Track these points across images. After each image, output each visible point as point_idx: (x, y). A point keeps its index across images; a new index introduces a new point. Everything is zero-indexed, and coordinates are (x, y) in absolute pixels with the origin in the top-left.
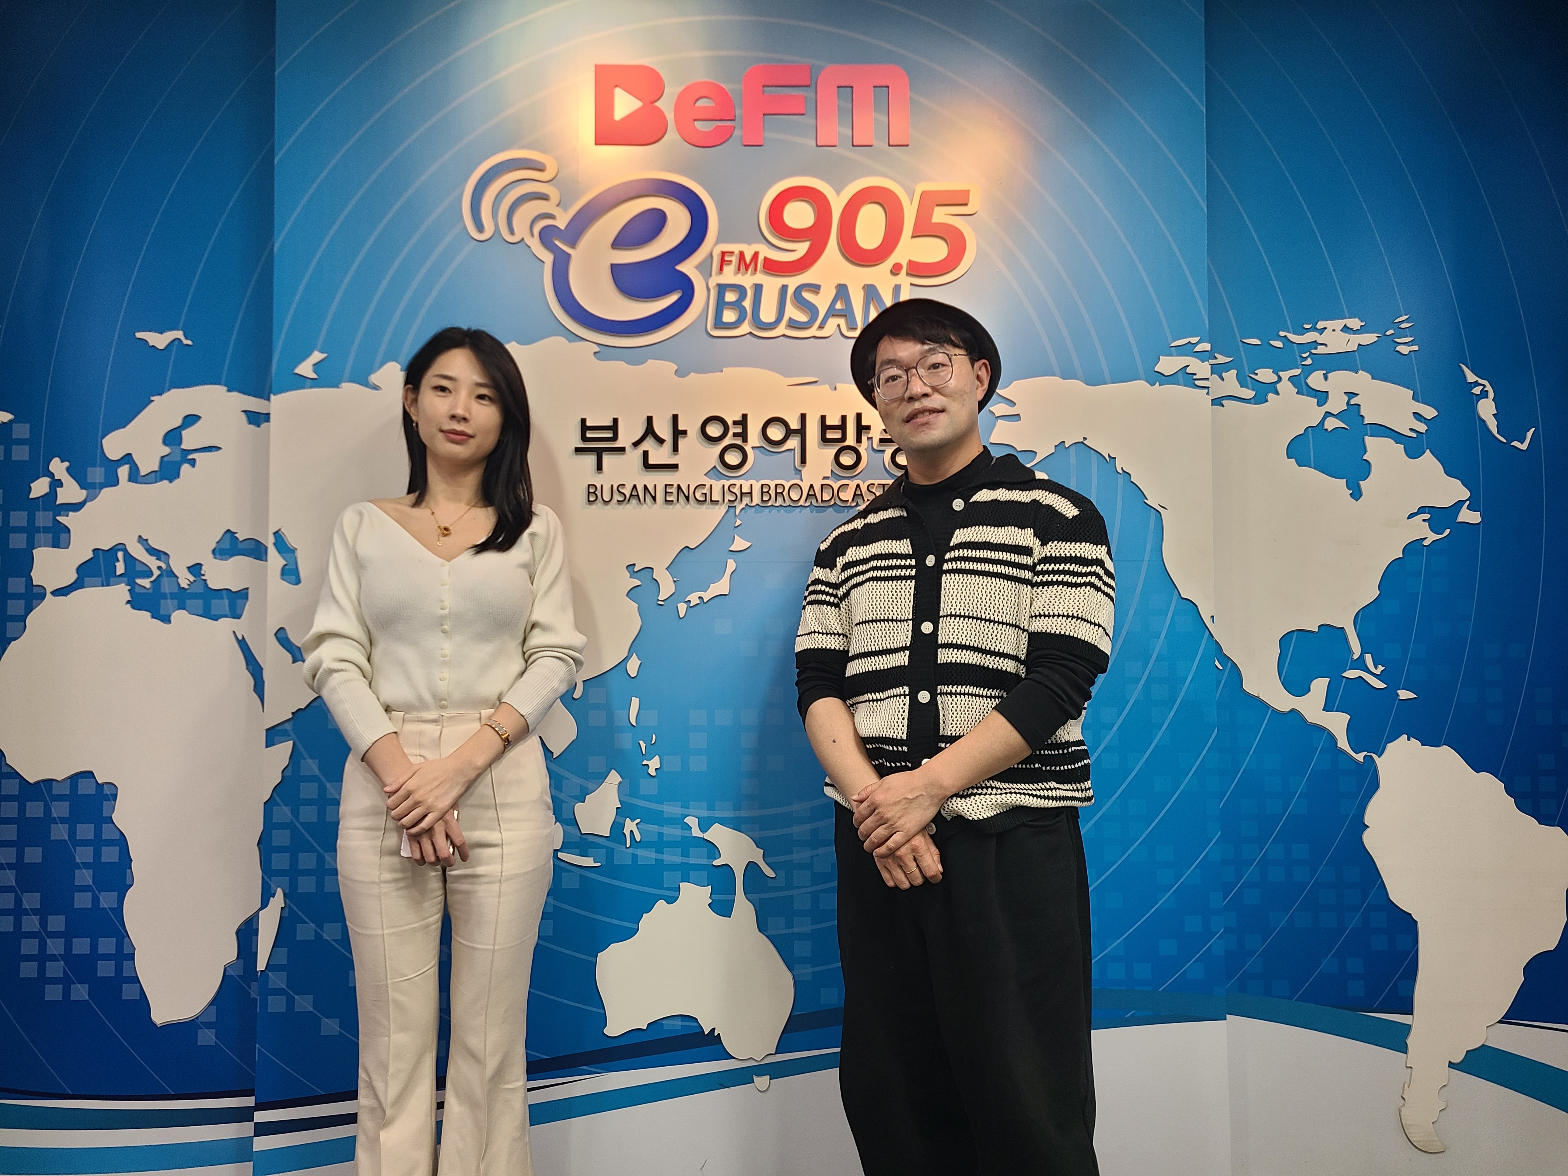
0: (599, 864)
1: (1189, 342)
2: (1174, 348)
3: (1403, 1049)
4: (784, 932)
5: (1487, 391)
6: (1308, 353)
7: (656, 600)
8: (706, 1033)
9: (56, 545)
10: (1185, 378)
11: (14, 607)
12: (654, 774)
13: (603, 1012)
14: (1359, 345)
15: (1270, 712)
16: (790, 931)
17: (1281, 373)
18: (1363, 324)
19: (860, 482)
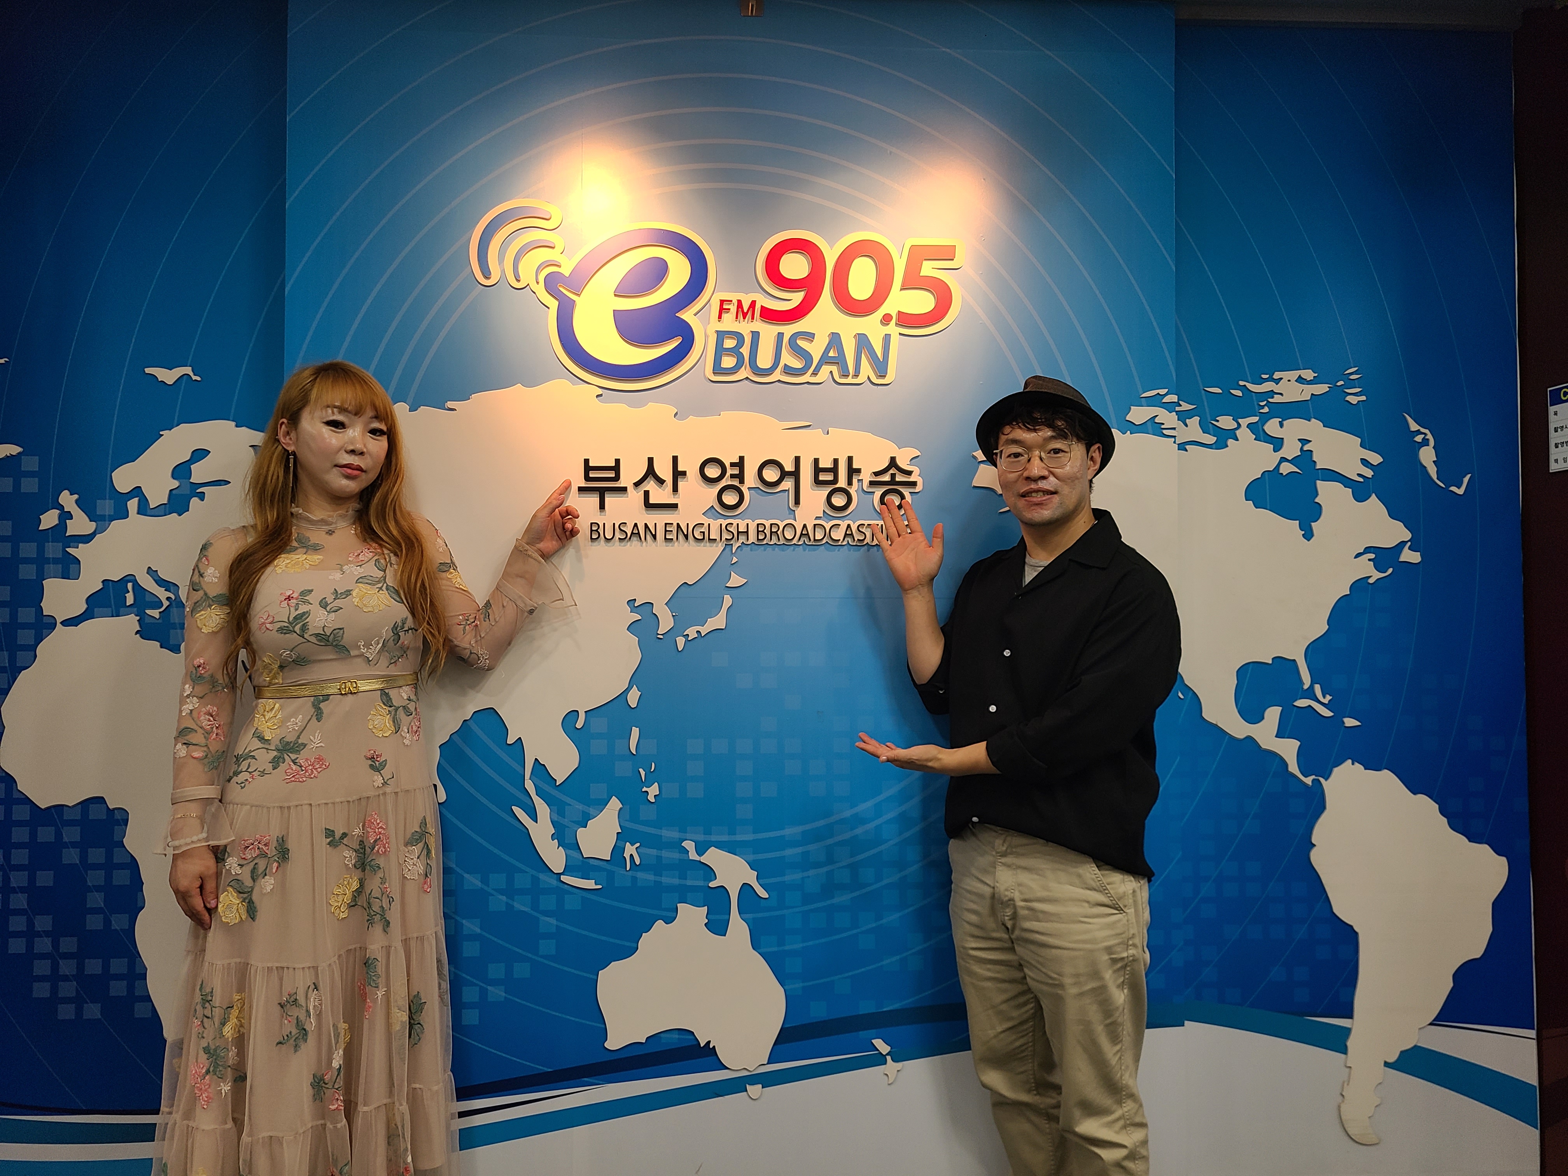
0: (600, 887)
1: (1158, 394)
2: (1144, 399)
3: (1344, 1050)
4: (775, 949)
5: (1428, 439)
6: (1265, 402)
7: (655, 633)
8: (702, 1046)
9: (66, 576)
10: (1154, 427)
11: (24, 637)
12: (653, 800)
13: (603, 1026)
14: (1312, 394)
15: (1227, 737)
16: (781, 948)
17: (1240, 421)
18: (1316, 375)
19: (850, 522)
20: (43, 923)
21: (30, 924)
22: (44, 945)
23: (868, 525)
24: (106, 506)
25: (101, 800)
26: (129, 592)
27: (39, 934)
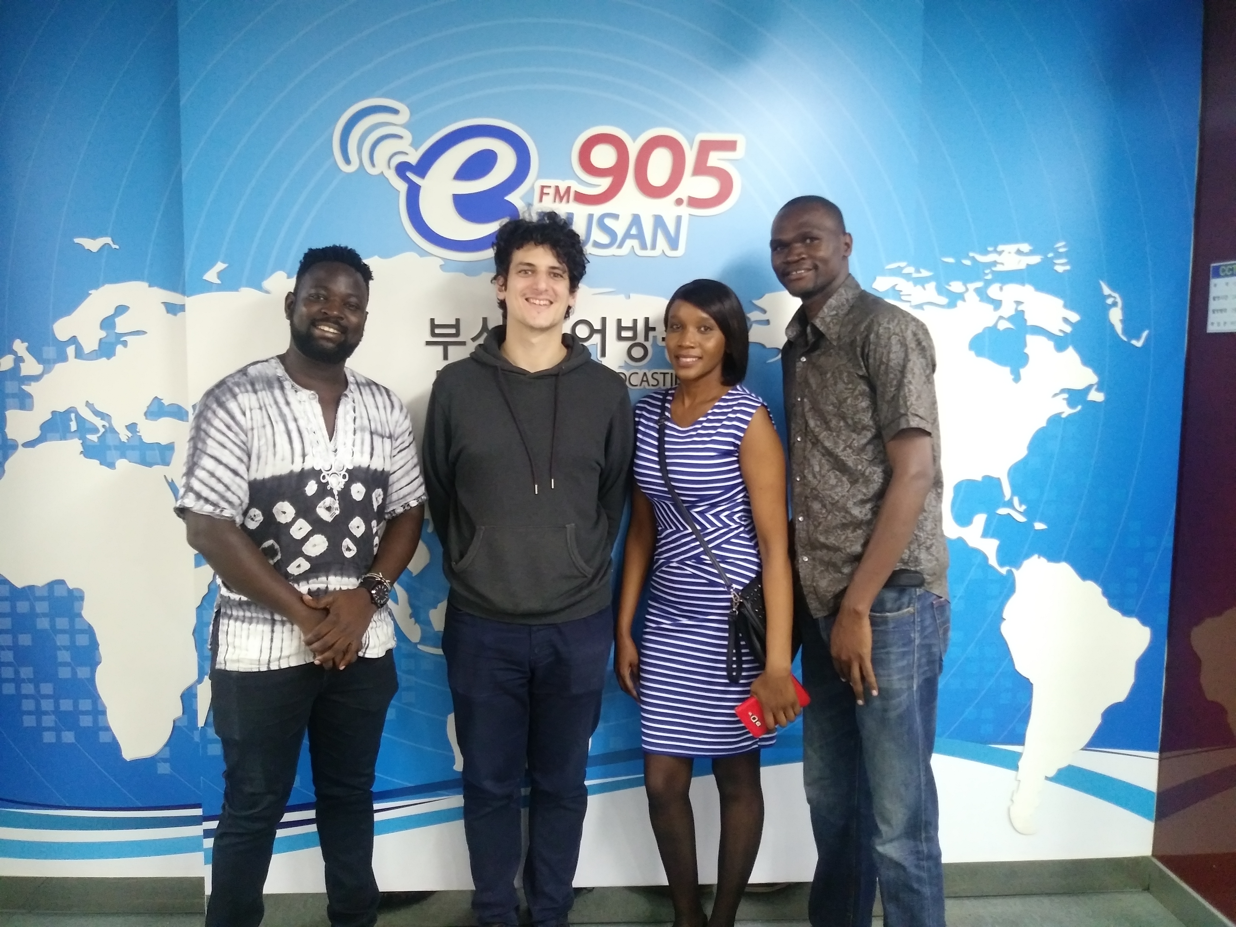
1: (898, 266)
2: (887, 270)
3: (1016, 768)
5: (1117, 302)
6: (989, 270)
9: (22, 408)
10: (894, 293)
13: (452, 754)
14: (1028, 264)
17: (968, 285)
18: (1032, 248)
19: (646, 371)
20: (26, 672)
21: (17, 672)
22: (28, 689)
23: (661, 373)
24: (50, 352)
25: (62, 582)
26: (71, 420)
27: (23, 681)
